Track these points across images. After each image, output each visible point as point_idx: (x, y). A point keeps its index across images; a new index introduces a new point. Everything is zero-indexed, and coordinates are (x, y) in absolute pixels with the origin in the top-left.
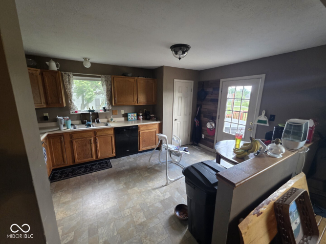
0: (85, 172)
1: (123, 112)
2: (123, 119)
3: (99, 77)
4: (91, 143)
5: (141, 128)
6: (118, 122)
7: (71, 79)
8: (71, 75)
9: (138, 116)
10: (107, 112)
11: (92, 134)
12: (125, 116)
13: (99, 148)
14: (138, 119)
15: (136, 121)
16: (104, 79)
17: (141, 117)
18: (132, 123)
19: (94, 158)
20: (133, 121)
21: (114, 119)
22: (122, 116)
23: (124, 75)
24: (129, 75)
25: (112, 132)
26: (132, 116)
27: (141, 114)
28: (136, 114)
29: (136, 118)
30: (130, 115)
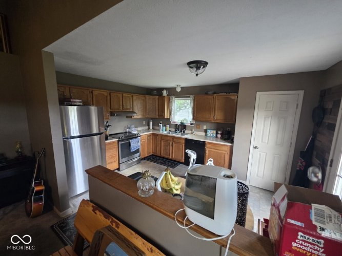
1: (205, 127)
2: (203, 134)
3: (189, 97)
4: (170, 146)
5: (208, 146)
6: (198, 135)
7: (173, 100)
8: (174, 98)
9: (217, 133)
10: (193, 125)
11: (171, 139)
12: (206, 131)
13: (174, 151)
14: (216, 137)
15: (215, 139)
16: (192, 99)
17: (219, 136)
18: (210, 140)
19: (171, 157)
20: (211, 137)
21: (195, 132)
22: (204, 131)
23: (206, 93)
24: (209, 93)
25: (184, 141)
26: (212, 133)
27: (219, 132)
28: (215, 132)
29: (215, 135)
30: (209, 131)
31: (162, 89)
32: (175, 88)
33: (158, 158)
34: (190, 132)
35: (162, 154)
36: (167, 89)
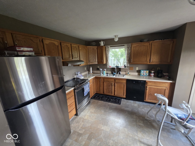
0: (106, 101)
1: (137, 69)
2: (137, 74)
3: (124, 46)
4: (112, 86)
5: (149, 84)
6: (133, 75)
7: (109, 49)
8: (109, 47)
9: (150, 73)
10: (126, 68)
11: (113, 80)
12: (139, 72)
13: (116, 90)
14: (149, 75)
15: (147, 77)
16: (126, 47)
17: (153, 74)
18: (143, 78)
19: (113, 94)
20: (144, 76)
21: (130, 73)
22: (136, 71)
23: (141, 41)
24: (145, 40)
25: (125, 81)
26: (145, 73)
27: (153, 72)
28: (148, 71)
29: (148, 74)
30: (142, 72)
31: (100, 41)
32: (114, 39)
33: (101, 96)
34: (125, 73)
35: (105, 92)
36: (103, 40)
